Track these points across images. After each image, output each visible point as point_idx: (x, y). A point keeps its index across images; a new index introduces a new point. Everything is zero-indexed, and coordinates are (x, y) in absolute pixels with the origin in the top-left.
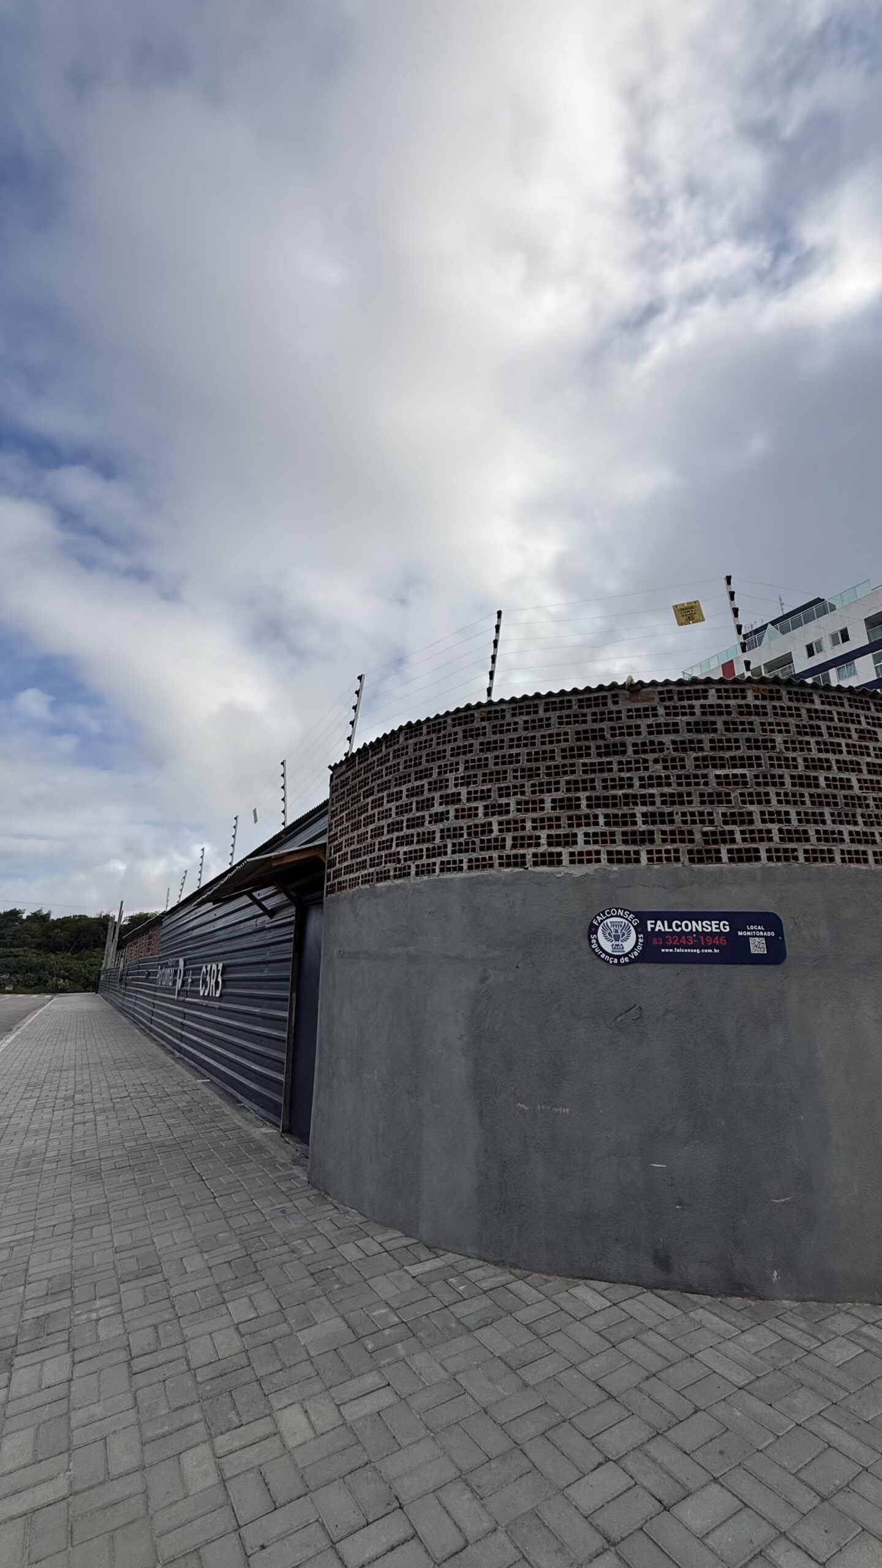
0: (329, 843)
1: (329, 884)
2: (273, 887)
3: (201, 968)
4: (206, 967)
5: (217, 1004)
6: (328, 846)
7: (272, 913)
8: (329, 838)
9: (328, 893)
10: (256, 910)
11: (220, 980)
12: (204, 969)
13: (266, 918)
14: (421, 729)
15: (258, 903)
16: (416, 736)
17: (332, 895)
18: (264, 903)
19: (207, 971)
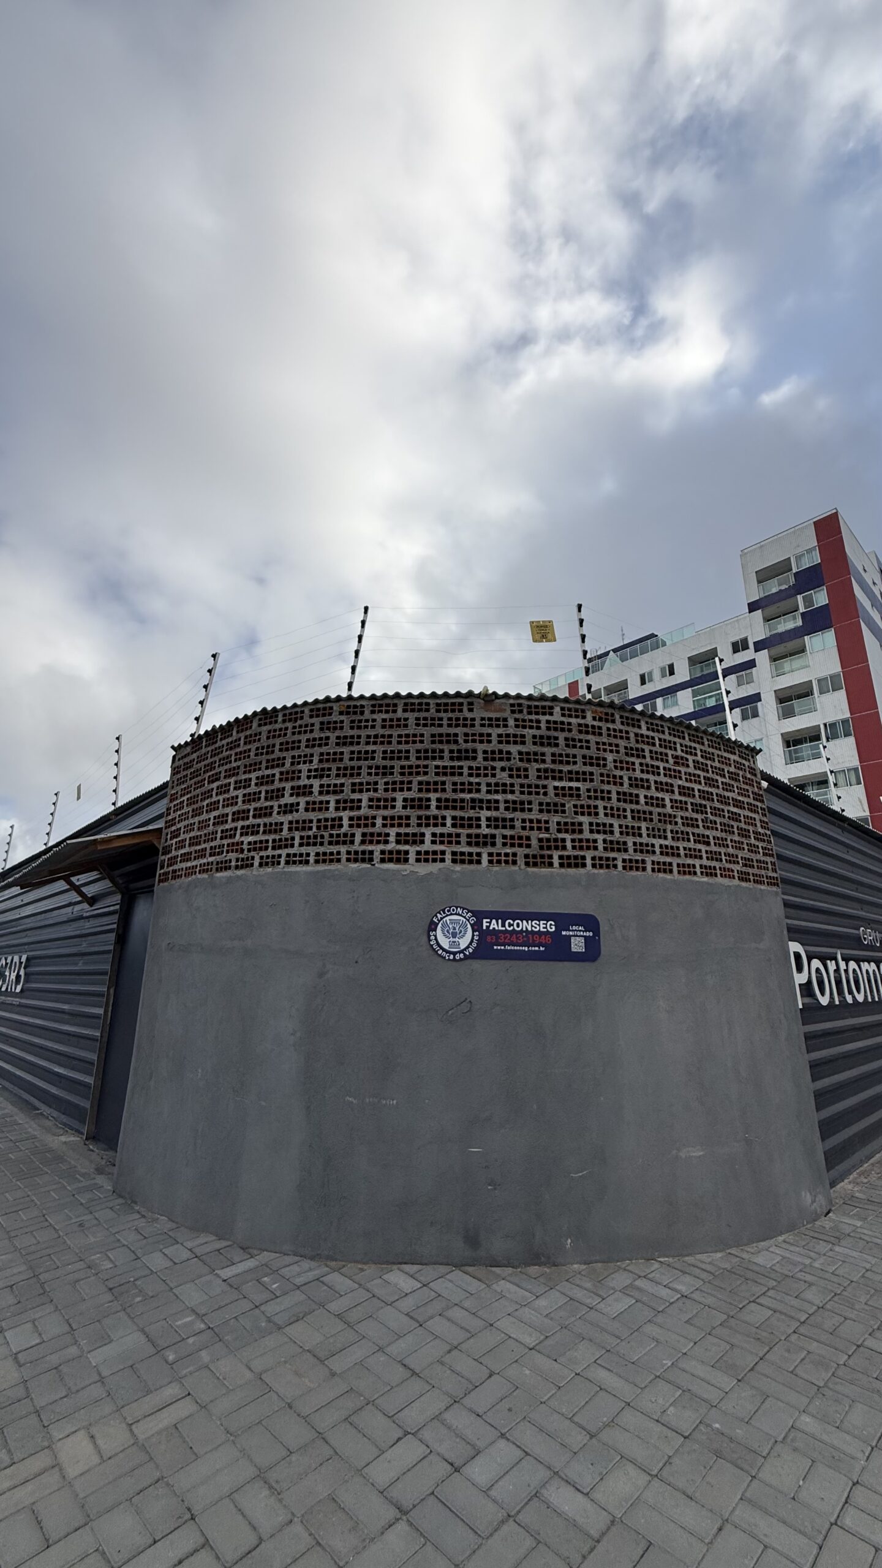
0: (166, 828)
1: (162, 871)
2: (95, 873)
4: (6, 959)
5: (16, 1001)
6: (164, 831)
7: (92, 901)
8: (166, 822)
9: (160, 881)
10: (74, 897)
11: (22, 973)
12: (3, 961)
13: (85, 906)
14: (277, 716)
15: (77, 889)
16: (271, 723)
17: (166, 884)
18: (84, 889)
19: (7, 964)
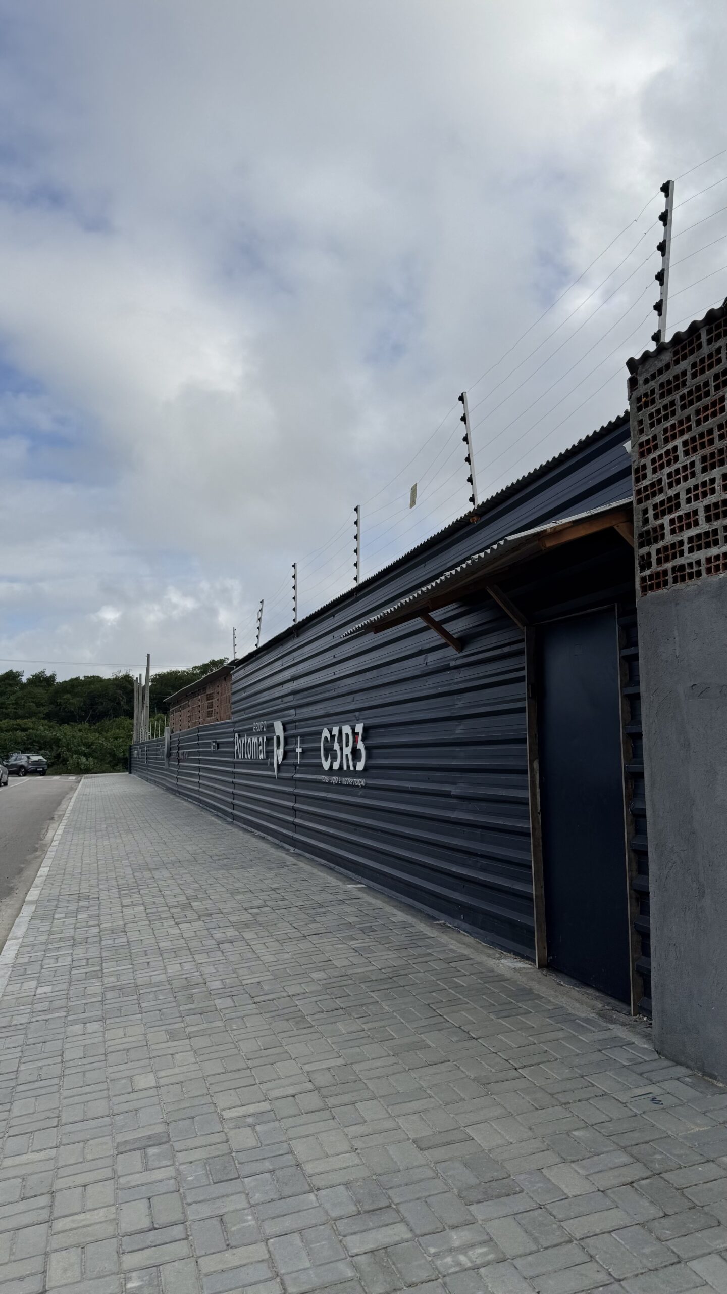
0: (640, 501)
1: (647, 572)
3: (320, 733)
4: (331, 732)
5: (361, 782)
6: (637, 509)
7: (461, 643)
8: (639, 492)
9: (644, 590)
10: (432, 637)
12: (326, 733)
15: (438, 626)
17: (663, 591)
18: (445, 626)
19: (333, 737)
